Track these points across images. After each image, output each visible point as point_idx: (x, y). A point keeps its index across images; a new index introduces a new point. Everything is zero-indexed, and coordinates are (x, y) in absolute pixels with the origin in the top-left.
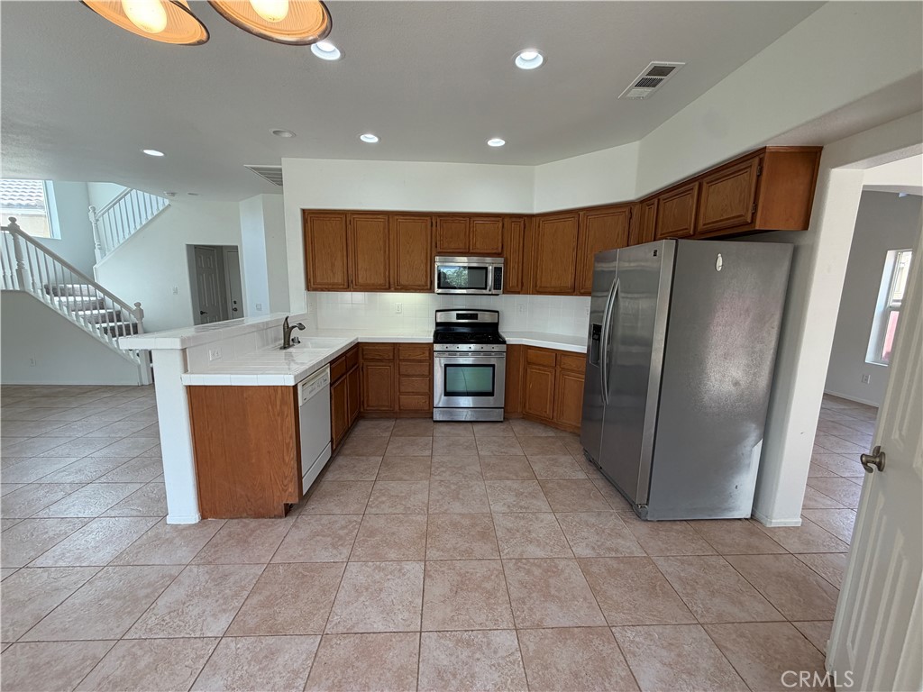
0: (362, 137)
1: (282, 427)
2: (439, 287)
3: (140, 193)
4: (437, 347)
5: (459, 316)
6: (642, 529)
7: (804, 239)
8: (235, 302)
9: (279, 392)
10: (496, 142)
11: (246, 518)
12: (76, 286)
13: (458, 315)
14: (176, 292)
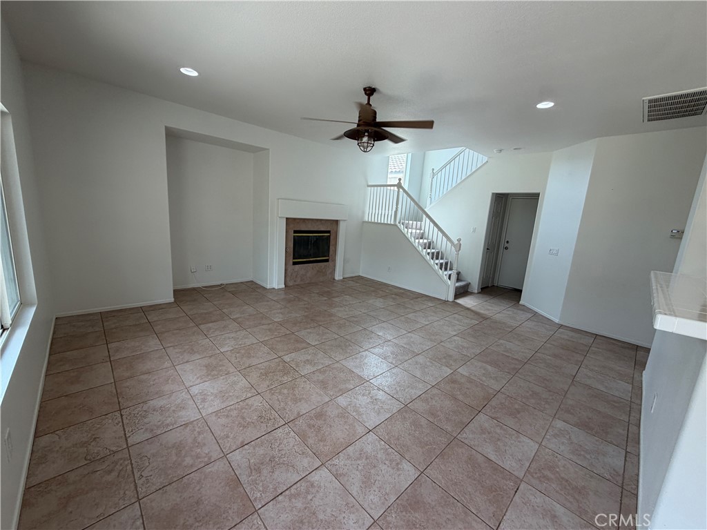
3: (471, 152)
8: (508, 242)
12: (411, 222)
14: (474, 230)
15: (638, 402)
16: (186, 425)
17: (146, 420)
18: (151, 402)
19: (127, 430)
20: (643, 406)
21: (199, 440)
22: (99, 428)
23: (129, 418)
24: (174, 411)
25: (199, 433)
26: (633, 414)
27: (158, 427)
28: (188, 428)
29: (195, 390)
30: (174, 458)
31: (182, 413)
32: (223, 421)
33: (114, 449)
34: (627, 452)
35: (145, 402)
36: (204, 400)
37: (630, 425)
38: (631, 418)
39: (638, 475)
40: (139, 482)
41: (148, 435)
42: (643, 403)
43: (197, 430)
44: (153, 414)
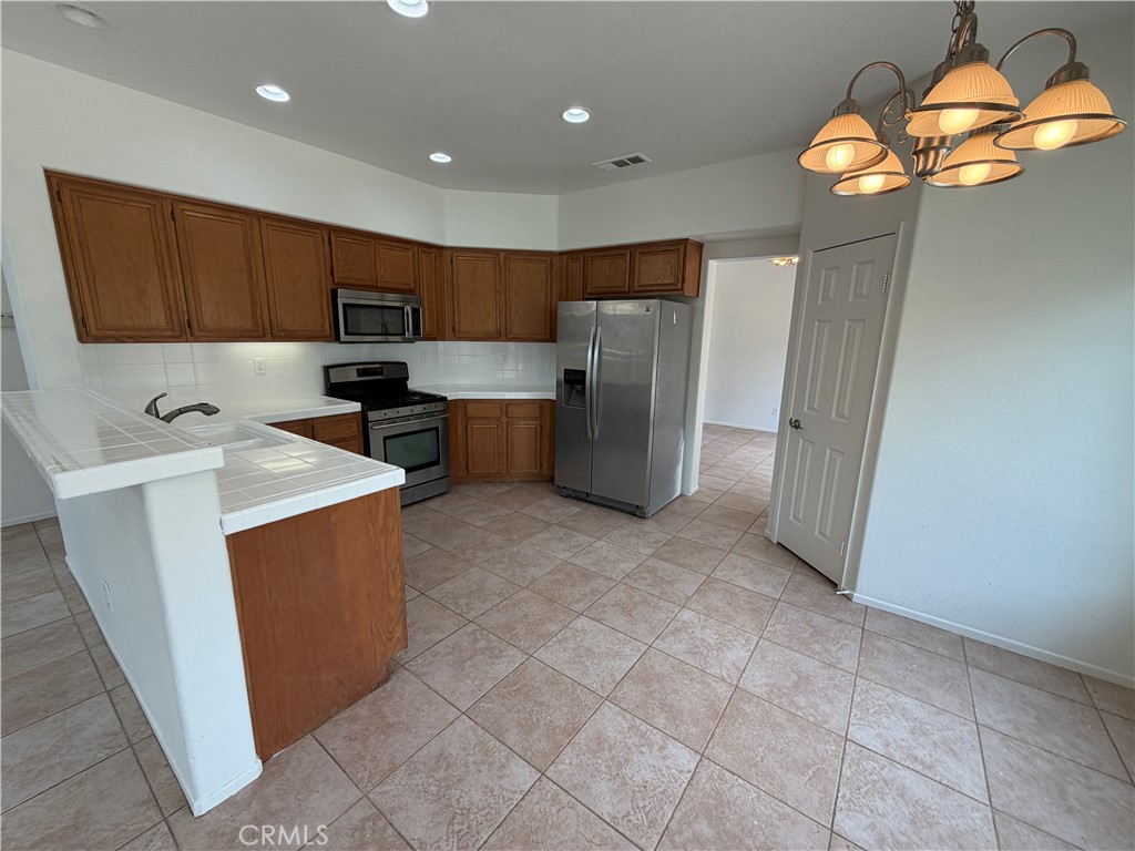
0: (259, 90)
1: (386, 549)
2: (347, 333)
4: (373, 416)
5: (361, 373)
6: (649, 525)
7: (697, 303)
9: (383, 499)
10: (440, 158)
11: (338, 712)
13: (358, 370)
15: (83, 608)
20: (93, 608)
26: (86, 631)
34: (108, 692)
37: (92, 650)
38: (88, 639)
39: (140, 707)
42: (91, 604)
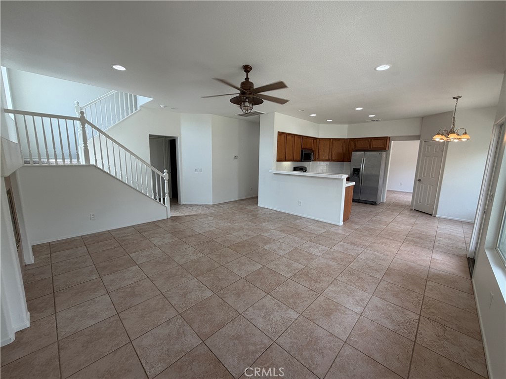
2: (304, 160)
16: (384, 299)
17: (402, 319)
18: (390, 327)
19: (417, 324)
21: (385, 290)
22: (435, 342)
23: (412, 331)
24: (383, 310)
25: (382, 292)
27: (398, 310)
28: (384, 297)
29: (358, 310)
30: (401, 294)
31: (379, 305)
32: (367, 286)
33: (428, 320)
35: (394, 331)
36: (362, 300)
40: (421, 299)
41: (407, 312)
43: (381, 293)
44: (396, 319)
